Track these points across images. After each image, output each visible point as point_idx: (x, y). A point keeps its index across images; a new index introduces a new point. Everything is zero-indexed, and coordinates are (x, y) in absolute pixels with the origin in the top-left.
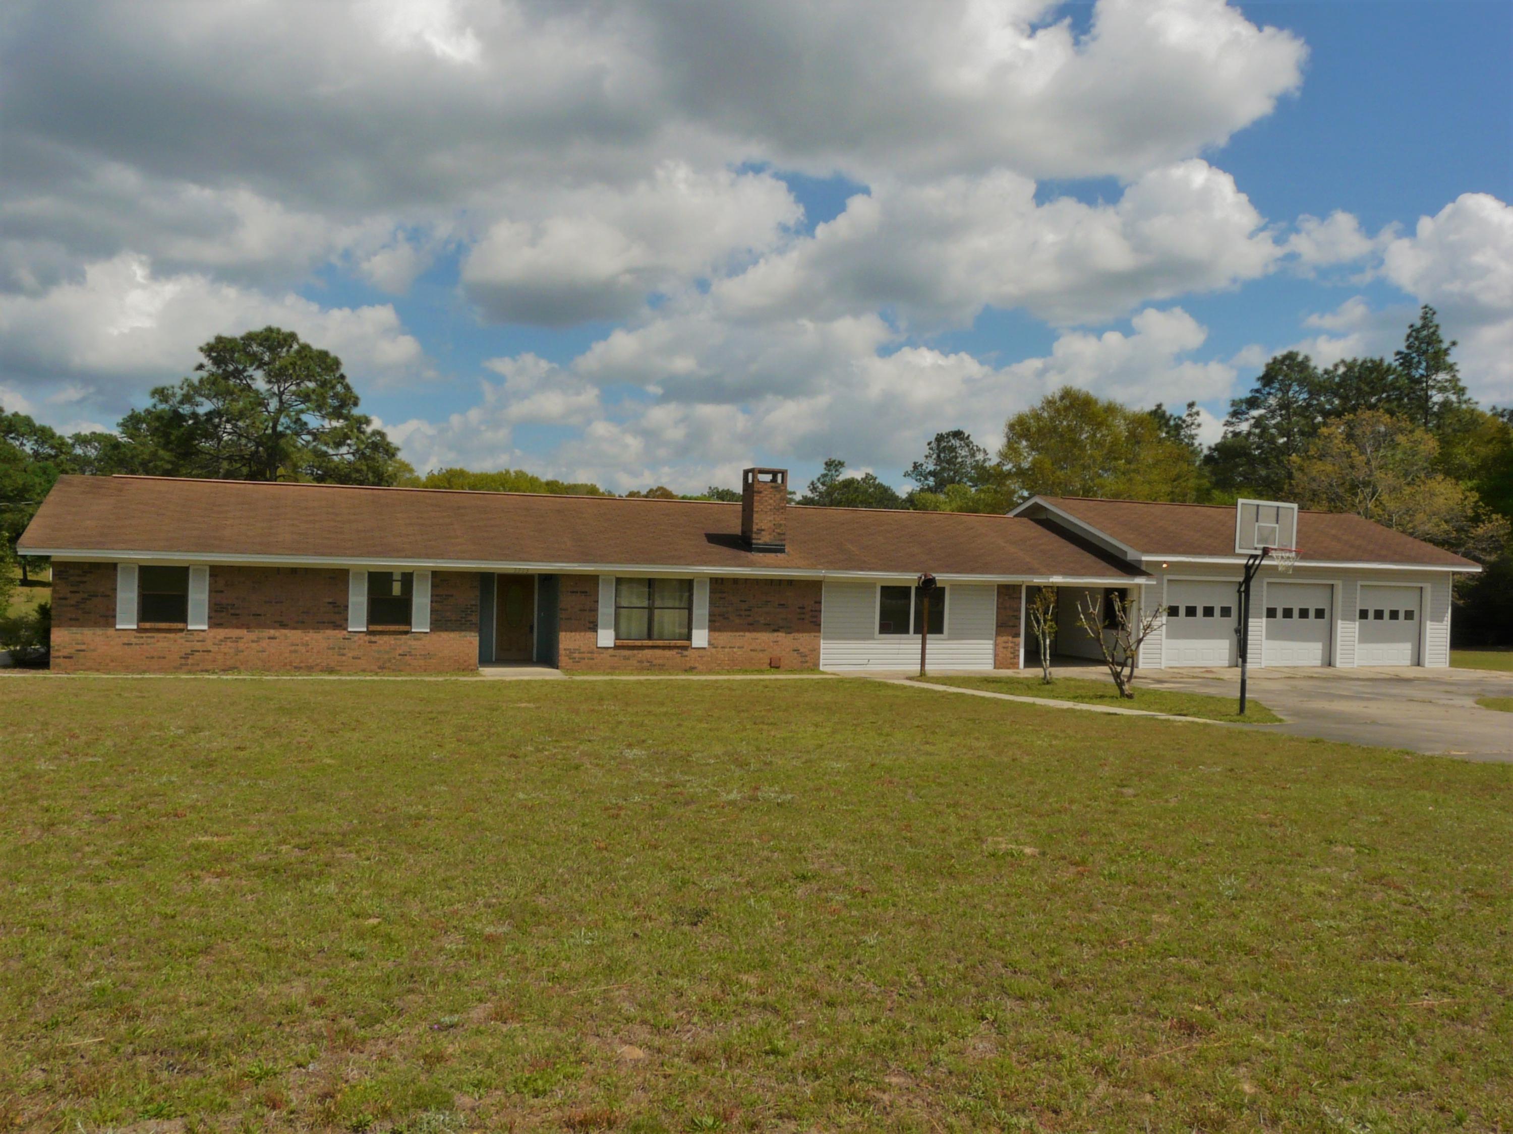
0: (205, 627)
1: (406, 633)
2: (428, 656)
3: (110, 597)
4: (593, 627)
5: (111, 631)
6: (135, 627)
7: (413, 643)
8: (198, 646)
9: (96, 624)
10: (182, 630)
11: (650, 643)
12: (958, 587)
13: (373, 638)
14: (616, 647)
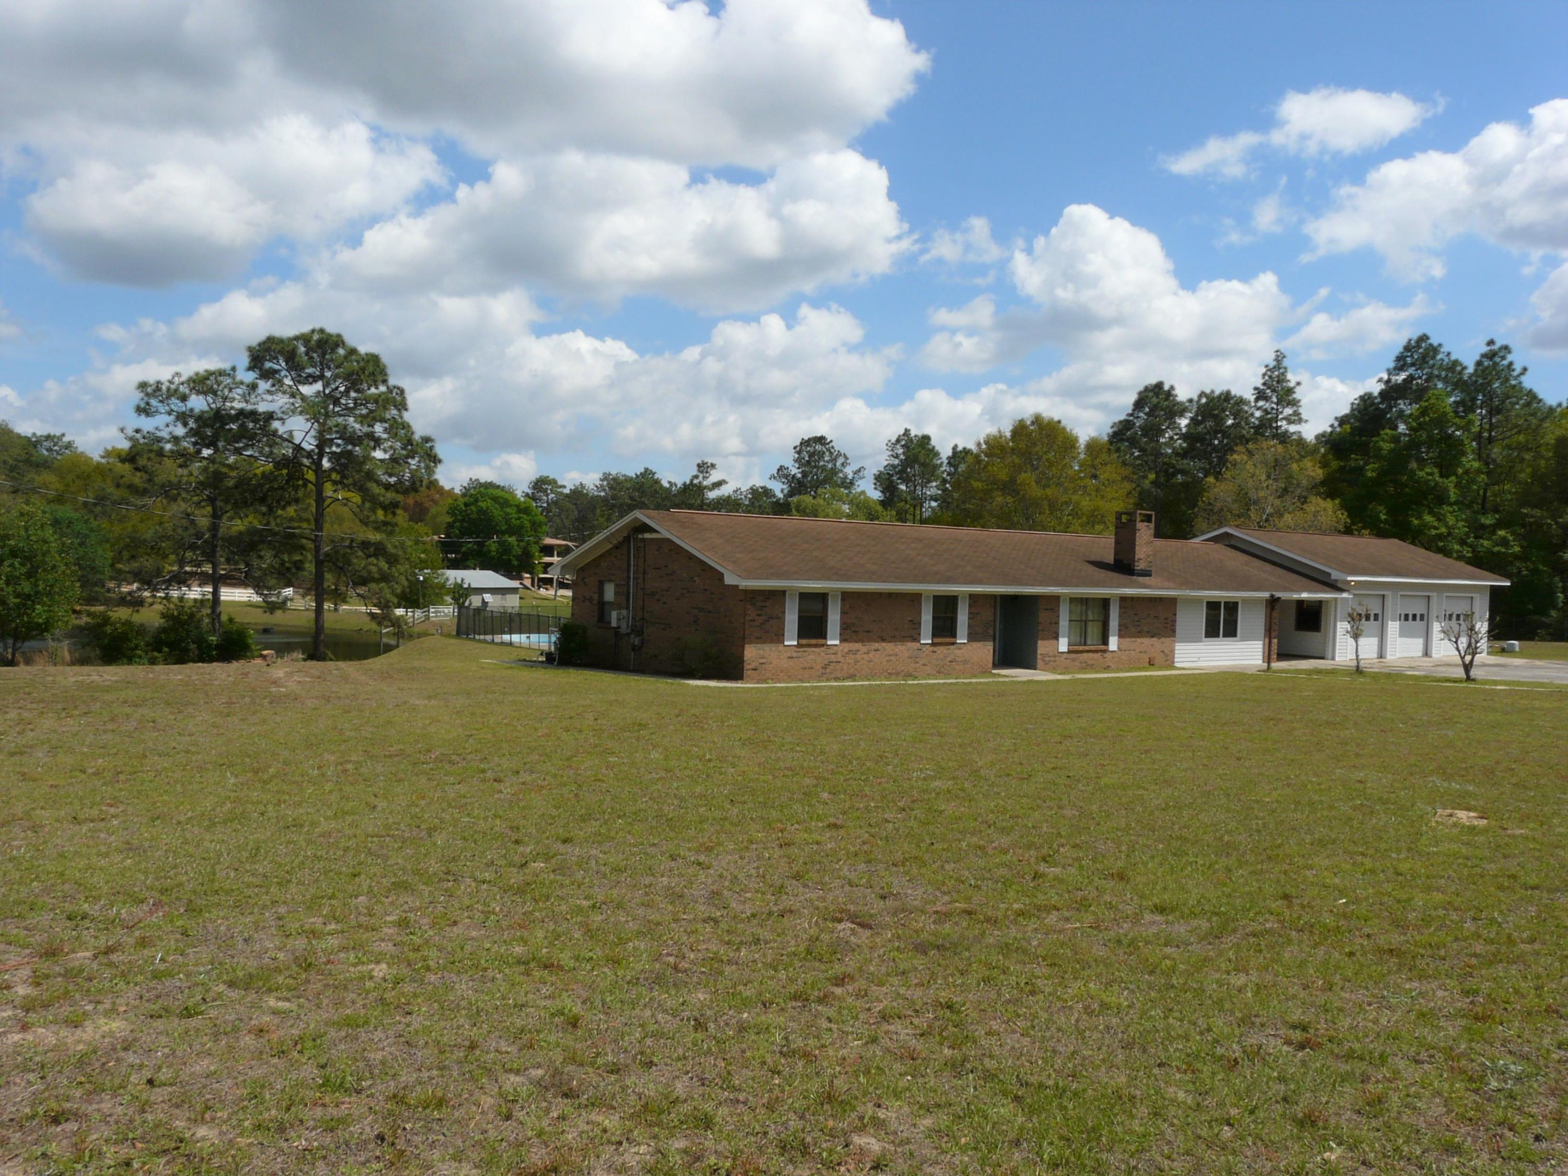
0: (837, 642)
1: (953, 644)
2: (965, 662)
3: (780, 619)
4: (1056, 637)
5: (781, 647)
6: (795, 643)
7: (957, 651)
8: (833, 658)
9: (772, 642)
10: (823, 645)
11: (1087, 648)
12: (1246, 601)
13: (935, 649)
14: (1069, 652)
